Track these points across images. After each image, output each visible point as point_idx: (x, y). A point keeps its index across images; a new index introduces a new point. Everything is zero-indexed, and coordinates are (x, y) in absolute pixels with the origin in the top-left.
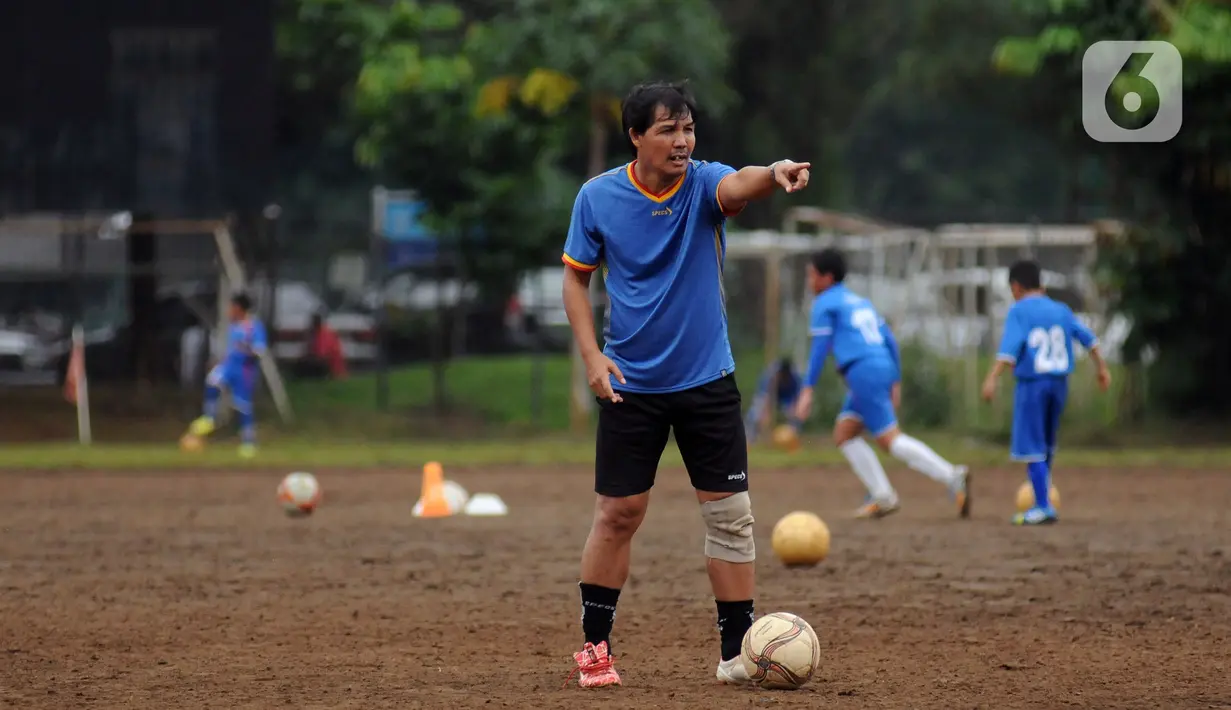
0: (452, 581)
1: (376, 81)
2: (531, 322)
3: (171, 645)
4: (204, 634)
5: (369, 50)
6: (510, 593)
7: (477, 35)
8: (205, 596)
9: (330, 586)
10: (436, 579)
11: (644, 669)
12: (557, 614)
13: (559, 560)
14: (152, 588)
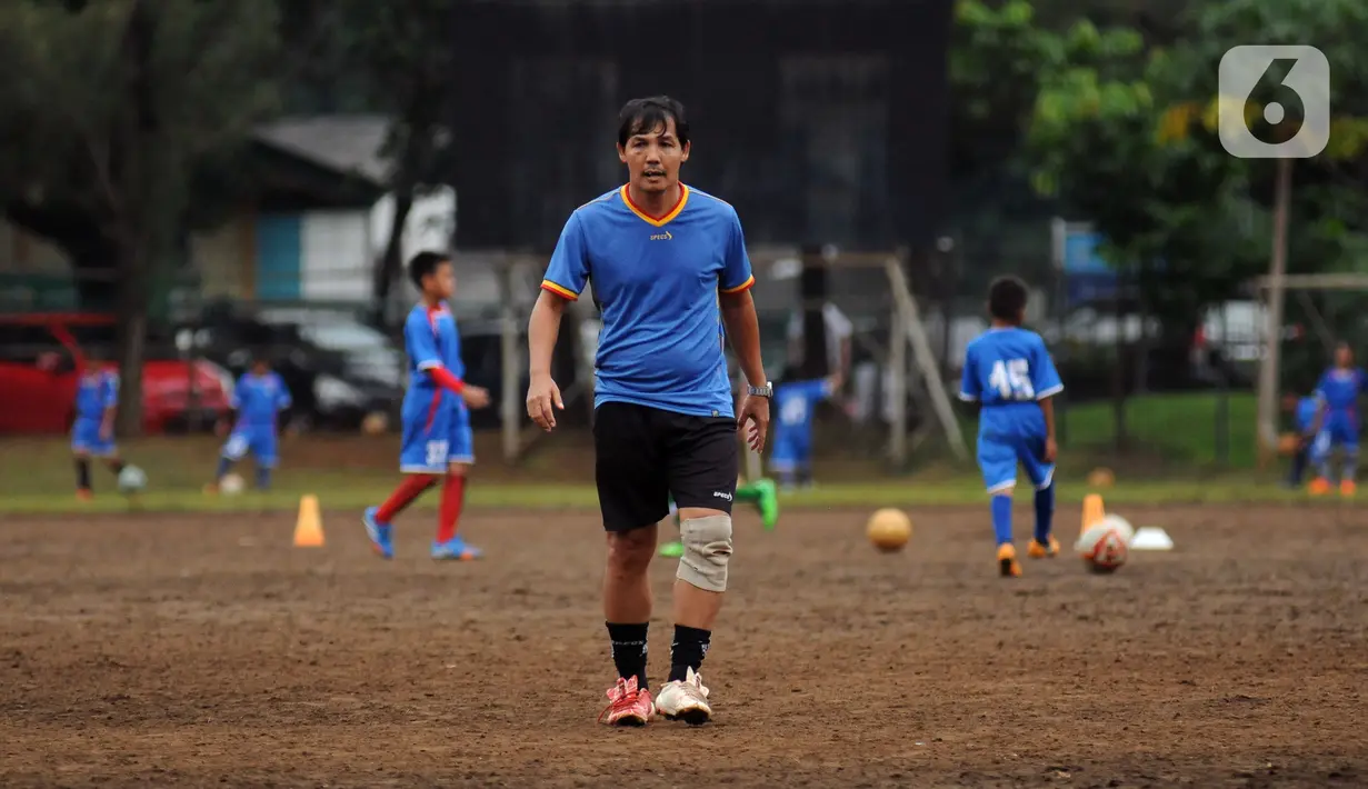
0: (1103, 613)
1: (1052, 108)
2: (1216, 356)
3: (807, 673)
4: (844, 663)
5: (1045, 77)
6: (1163, 624)
7: (1158, 59)
8: (849, 627)
9: (978, 618)
10: (1089, 611)
11: (1292, 698)
12: (1209, 644)
13: (1220, 593)
14: (797, 619)
